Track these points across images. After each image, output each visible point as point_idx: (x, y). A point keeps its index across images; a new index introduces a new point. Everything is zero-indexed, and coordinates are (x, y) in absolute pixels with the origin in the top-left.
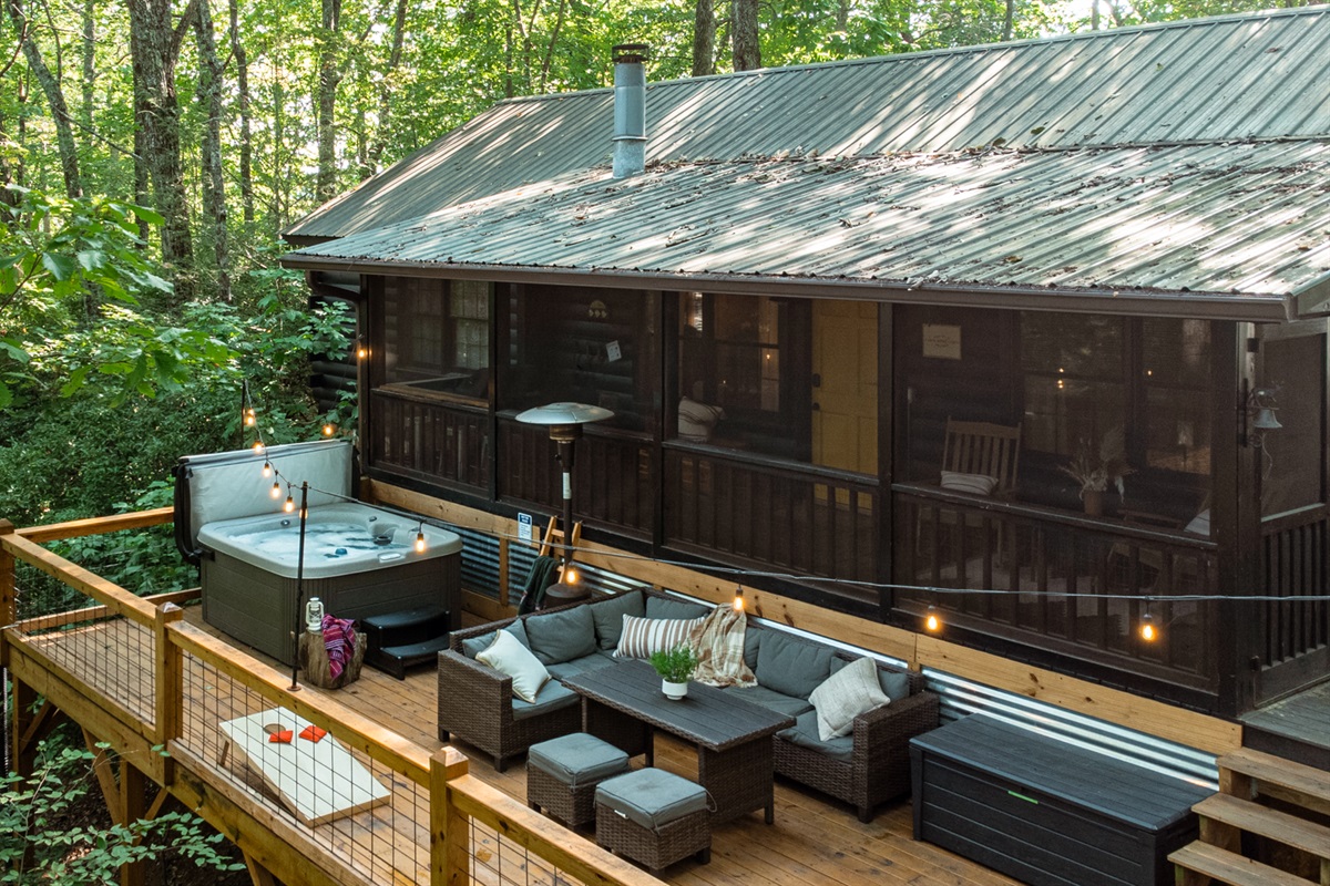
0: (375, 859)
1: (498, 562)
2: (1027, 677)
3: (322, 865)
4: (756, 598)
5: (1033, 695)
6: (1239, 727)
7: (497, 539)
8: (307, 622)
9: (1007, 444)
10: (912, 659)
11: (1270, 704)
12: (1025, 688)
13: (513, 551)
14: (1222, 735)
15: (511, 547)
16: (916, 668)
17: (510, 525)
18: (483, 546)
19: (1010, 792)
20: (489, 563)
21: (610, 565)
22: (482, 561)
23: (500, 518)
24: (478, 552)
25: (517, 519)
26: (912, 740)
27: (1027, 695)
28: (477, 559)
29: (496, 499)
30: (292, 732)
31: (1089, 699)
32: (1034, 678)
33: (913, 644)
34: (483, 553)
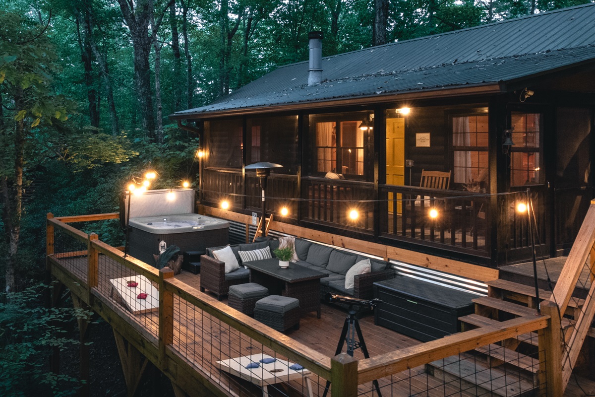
0: (152, 322)
1: (245, 234)
2: (425, 258)
3: (131, 324)
4: (332, 237)
5: (427, 266)
6: (498, 271)
7: (245, 224)
8: (160, 250)
9: (445, 179)
10: (385, 256)
11: (515, 264)
12: (424, 264)
13: (251, 229)
14: (491, 274)
15: (251, 227)
16: (387, 260)
17: (249, 218)
18: (240, 228)
19: (408, 300)
20: (242, 235)
21: (283, 230)
22: (240, 234)
23: (246, 216)
24: (239, 230)
25: (251, 215)
26: (374, 283)
27: (425, 266)
28: (238, 233)
29: (245, 208)
30: (138, 283)
31: (446, 266)
32: (428, 259)
33: (386, 250)
34: (240, 231)
